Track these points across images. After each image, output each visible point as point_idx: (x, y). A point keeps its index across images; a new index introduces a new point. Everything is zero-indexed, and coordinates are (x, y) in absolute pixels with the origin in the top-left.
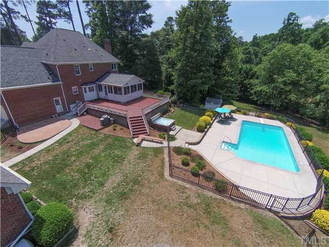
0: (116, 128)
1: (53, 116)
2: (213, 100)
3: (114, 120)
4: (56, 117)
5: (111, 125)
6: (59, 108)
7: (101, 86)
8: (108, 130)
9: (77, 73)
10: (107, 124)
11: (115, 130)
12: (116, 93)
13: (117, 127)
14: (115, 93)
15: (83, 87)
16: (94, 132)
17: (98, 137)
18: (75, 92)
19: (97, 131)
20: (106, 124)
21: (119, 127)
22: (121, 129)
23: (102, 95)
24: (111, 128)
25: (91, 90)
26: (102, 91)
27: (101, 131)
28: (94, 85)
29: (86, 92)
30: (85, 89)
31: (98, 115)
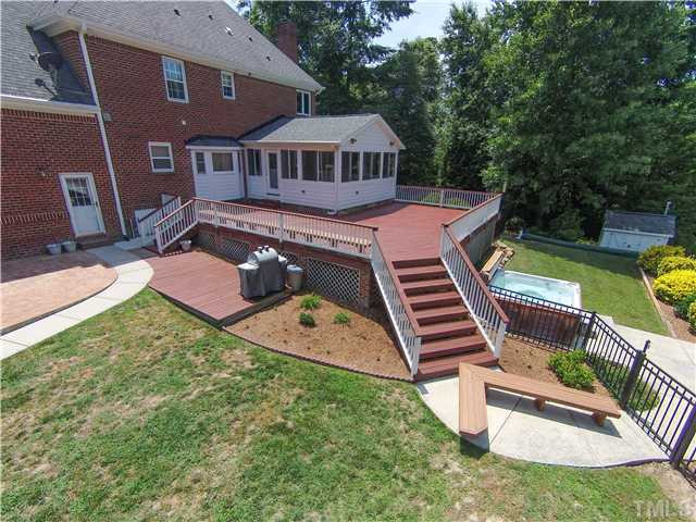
0: (316, 315)
1: (55, 248)
2: (637, 218)
3: (304, 276)
4: (64, 250)
5: (289, 298)
6: (85, 220)
7: (258, 153)
8: (274, 327)
9: (174, 95)
10: (270, 293)
11: (308, 323)
12: (309, 175)
13: (316, 307)
14: (305, 178)
15: (194, 149)
16: (200, 334)
17: (216, 365)
18: (158, 164)
19: (219, 325)
20: (264, 291)
21: (327, 312)
22: (342, 321)
23: (260, 186)
24: (291, 310)
25: (222, 164)
26: (259, 173)
27: (236, 329)
28: (233, 150)
29: (202, 169)
30: (200, 156)
31: (236, 249)
